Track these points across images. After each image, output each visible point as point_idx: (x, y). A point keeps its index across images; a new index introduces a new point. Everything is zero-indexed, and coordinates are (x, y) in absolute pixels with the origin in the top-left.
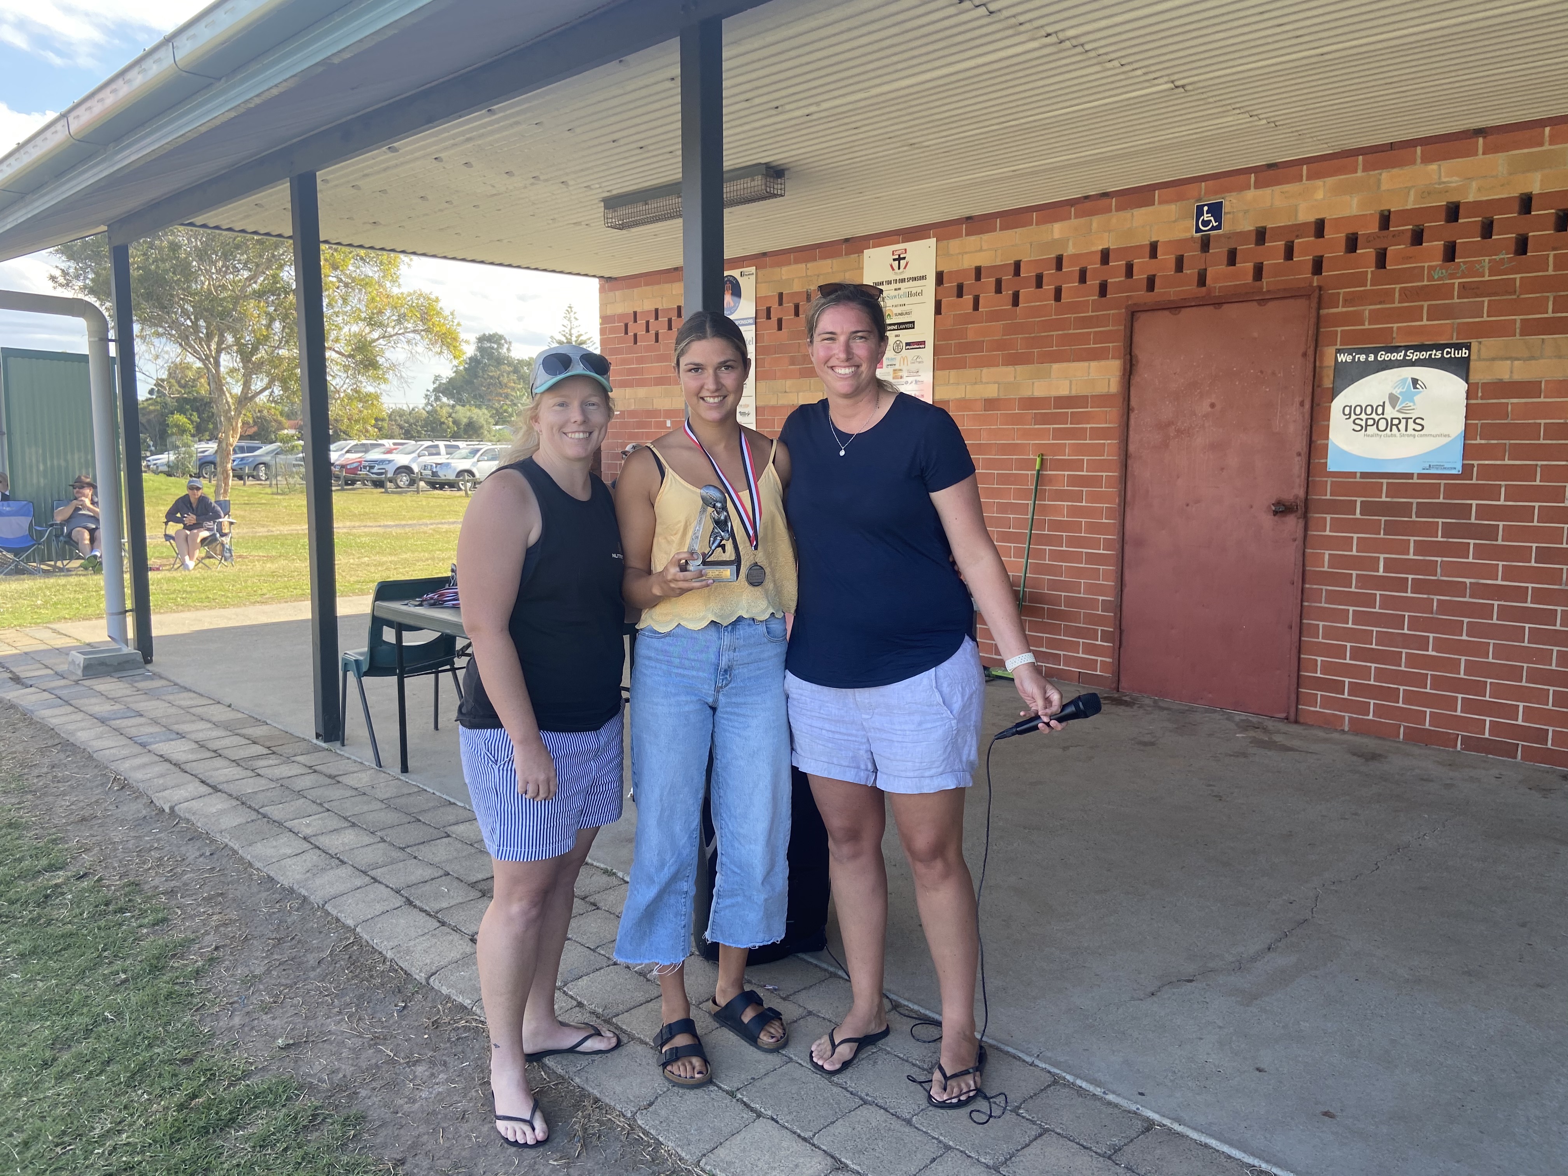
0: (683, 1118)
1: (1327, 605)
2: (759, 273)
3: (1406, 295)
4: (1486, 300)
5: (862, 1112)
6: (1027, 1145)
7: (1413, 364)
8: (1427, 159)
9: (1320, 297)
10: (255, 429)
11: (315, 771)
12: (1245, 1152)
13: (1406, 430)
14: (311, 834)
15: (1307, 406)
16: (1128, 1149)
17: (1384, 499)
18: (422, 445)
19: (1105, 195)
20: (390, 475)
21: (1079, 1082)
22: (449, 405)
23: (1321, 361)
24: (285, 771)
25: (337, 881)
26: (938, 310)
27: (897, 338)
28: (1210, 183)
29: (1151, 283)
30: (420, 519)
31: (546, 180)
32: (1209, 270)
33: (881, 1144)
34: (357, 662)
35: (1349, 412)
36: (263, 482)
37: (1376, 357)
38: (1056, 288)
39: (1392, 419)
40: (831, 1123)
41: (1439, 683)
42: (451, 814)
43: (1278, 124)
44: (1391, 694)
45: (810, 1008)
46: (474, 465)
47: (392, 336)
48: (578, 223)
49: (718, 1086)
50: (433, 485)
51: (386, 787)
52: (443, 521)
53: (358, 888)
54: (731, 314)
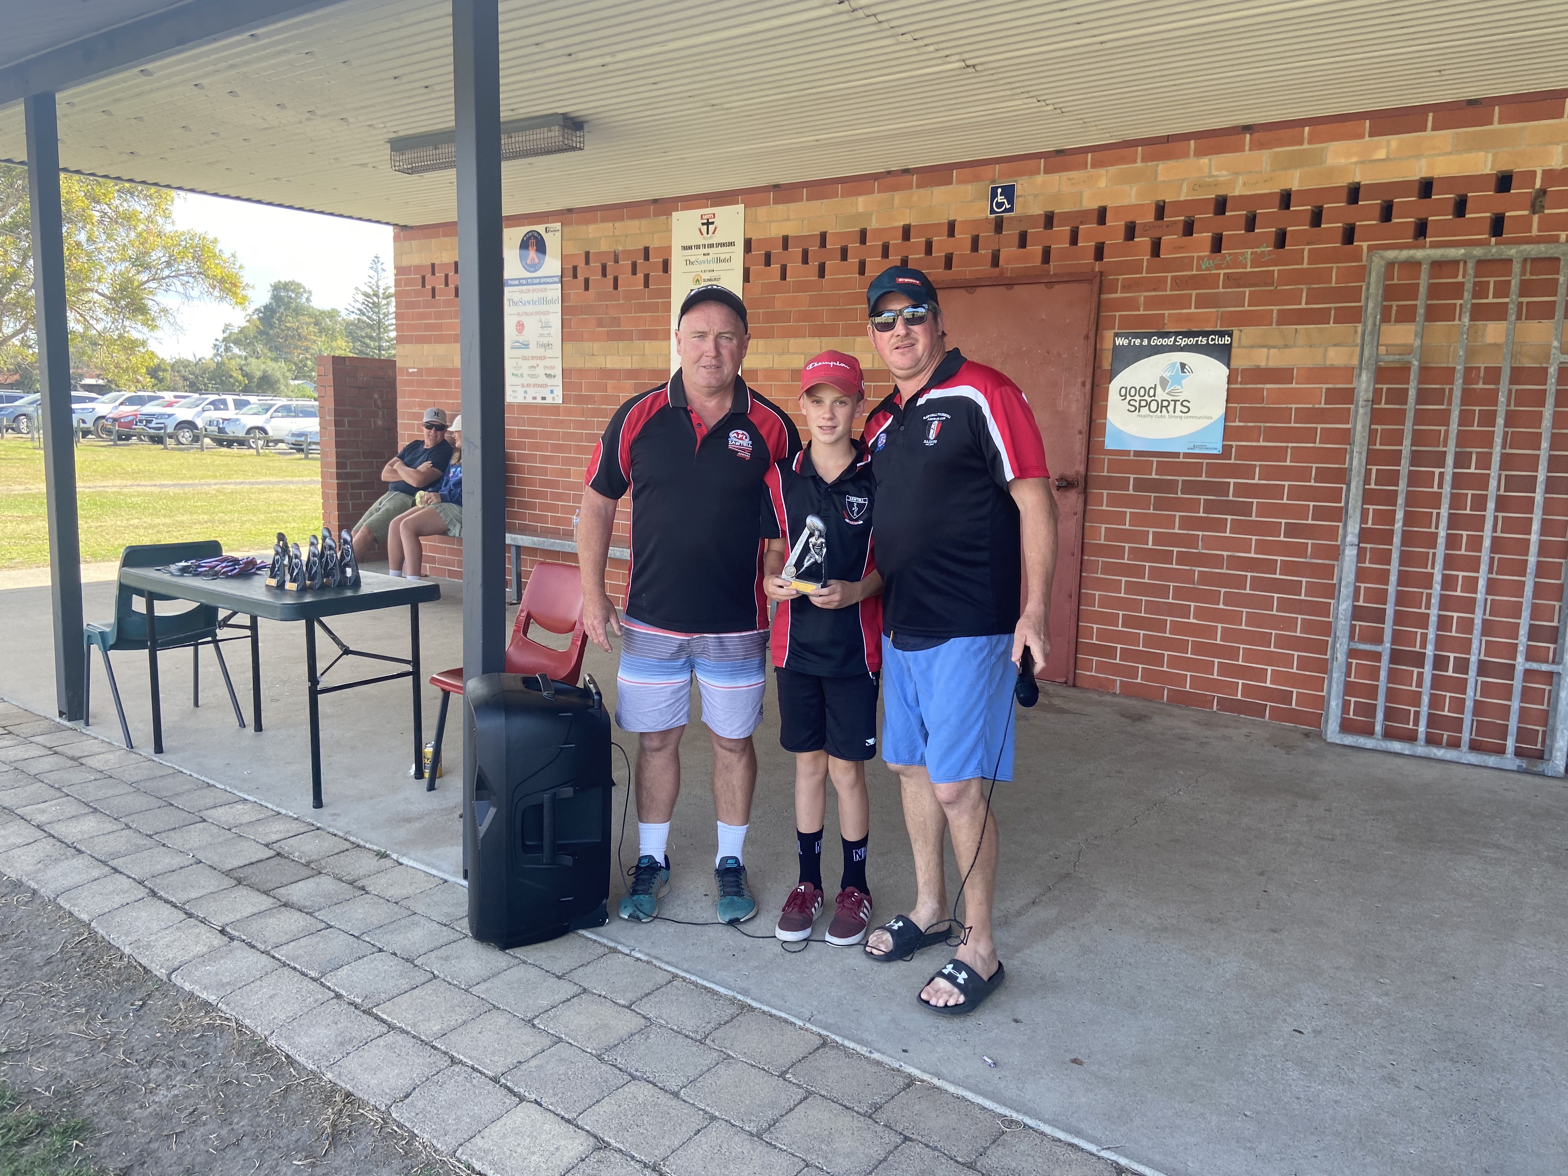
0: (441, 1108)
1: (1102, 576)
2: (565, 230)
3: (1178, 283)
4: (1247, 290)
5: (630, 1089)
6: (791, 1110)
7: (1181, 349)
8: (1200, 153)
9: (1101, 282)
10: (17, 377)
11: (56, 753)
12: (998, 1102)
13: (1174, 412)
14: (47, 821)
15: (1088, 386)
16: (888, 1107)
17: (1154, 476)
18: (207, 399)
19: (906, 171)
20: (170, 430)
21: (847, 1043)
22: (240, 357)
23: (1101, 343)
24: (20, 752)
25: (72, 872)
26: (746, 278)
28: (1004, 165)
29: (949, 262)
30: (203, 478)
31: (324, 116)
32: (1002, 250)
33: (646, 1119)
34: (102, 634)
35: (1125, 393)
36: (24, 436)
37: (1149, 342)
38: (860, 262)
39: (1162, 401)
40: (597, 1102)
41: (1199, 648)
42: (208, 798)
43: (1063, 110)
44: (1157, 659)
45: (586, 985)
46: (267, 421)
47: (163, 278)
48: (364, 165)
49: (480, 1072)
50: (220, 442)
51: (136, 768)
52: (229, 481)
53: (96, 880)
54: (536, 271)
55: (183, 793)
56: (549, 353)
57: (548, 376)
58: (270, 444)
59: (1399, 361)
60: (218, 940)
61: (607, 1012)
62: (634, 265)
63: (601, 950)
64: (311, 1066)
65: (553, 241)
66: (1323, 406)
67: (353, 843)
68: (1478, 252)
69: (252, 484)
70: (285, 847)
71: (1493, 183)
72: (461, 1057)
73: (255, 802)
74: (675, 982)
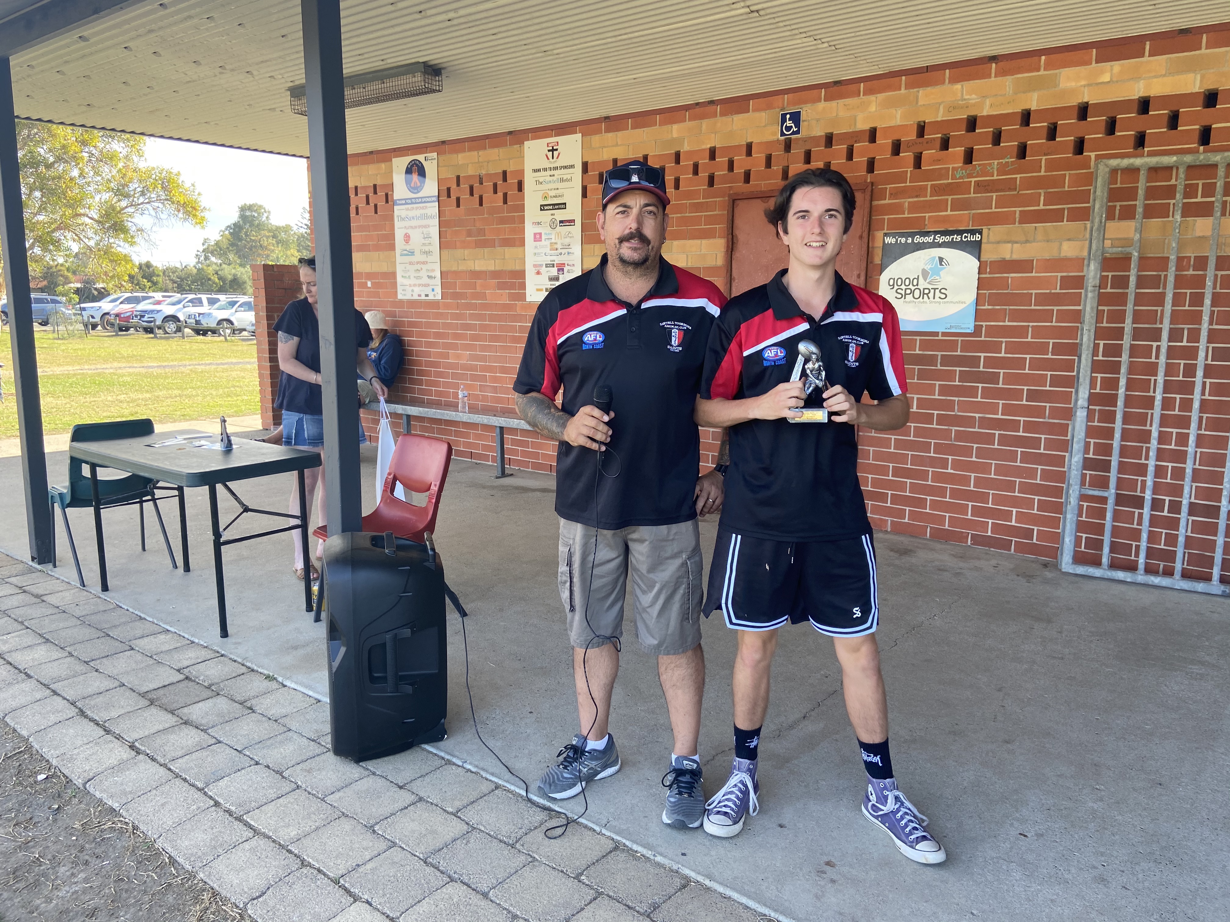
2: (440, 158)
3: (938, 190)
4: (994, 195)
7: (940, 245)
8: (954, 80)
9: (872, 191)
10: (45, 283)
11: (24, 592)
12: (759, 903)
13: (934, 298)
15: (863, 278)
16: (665, 906)
17: (917, 352)
18: (186, 298)
19: (712, 102)
20: (158, 323)
21: (635, 847)
22: (216, 264)
23: (873, 242)
25: (20, 695)
26: (584, 195)
27: (553, 217)
28: (791, 95)
29: (747, 177)
30: (181, 361)
31: (232, 70)
32: (791, 166)
34: (62, 495)
35: (893, 283)
37: (913, 240)
38: (675, 179)
39: (924, 289)
40: (419, 902)
41: (955, 494)
42: (139, 628)
43: (837, 47)
44: (921, 503)
45: (422, 794)
46: (232, 315)
47: (139, 205)
48: (273, 110)
49: (325, 874)
50: (198, 332)
51: (85, 604)
52: (201, 362)
53: (38, 701)
54: (418, 192)
55: (119, 625)
56: (430, 259)
57: (429, 277)
58: (236, 332)
59: (1122, 253)
60: (126, 753)
61: (436, 819)
62: (495, 186)
63: (438, 762)
64: (188, 867)
65: (431, 168)
66: (1058, 291)
67: (249, 668)
68: (1188, 159)
69: (218, 364)
70: (193, 672)
71: (1201, 100)
72: (311, 861)
73: (175, 633)
74: (496, 791)
